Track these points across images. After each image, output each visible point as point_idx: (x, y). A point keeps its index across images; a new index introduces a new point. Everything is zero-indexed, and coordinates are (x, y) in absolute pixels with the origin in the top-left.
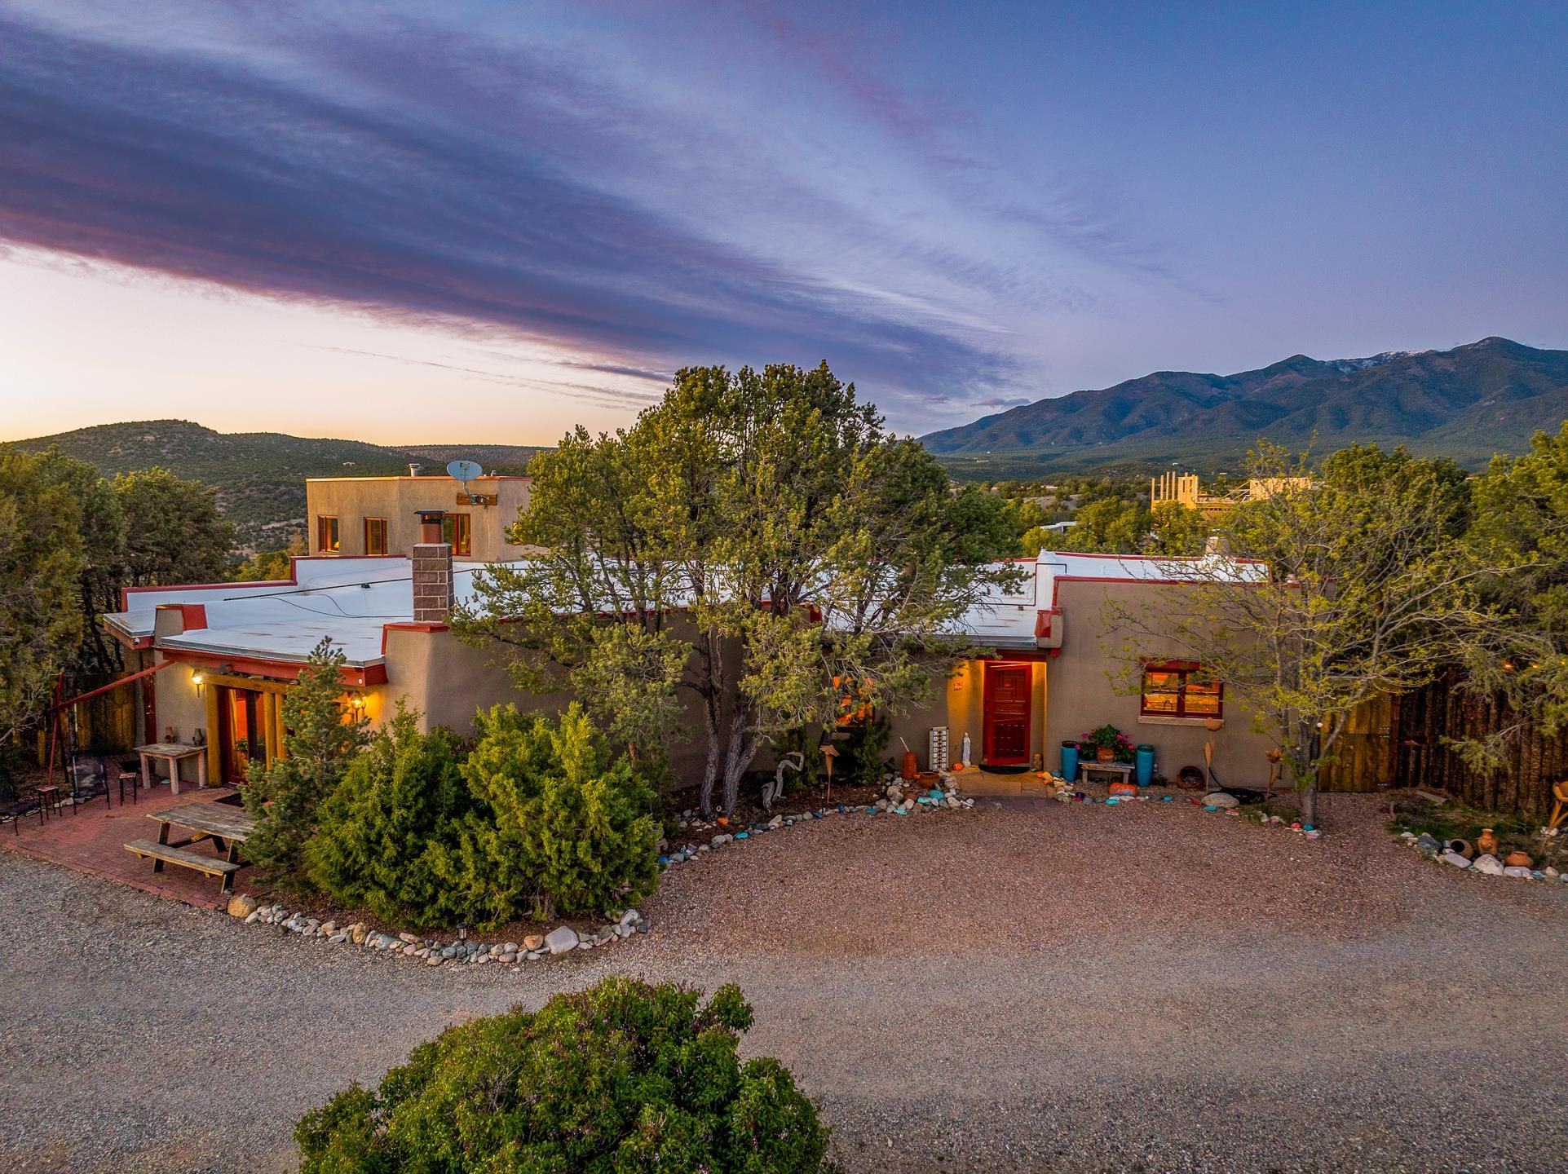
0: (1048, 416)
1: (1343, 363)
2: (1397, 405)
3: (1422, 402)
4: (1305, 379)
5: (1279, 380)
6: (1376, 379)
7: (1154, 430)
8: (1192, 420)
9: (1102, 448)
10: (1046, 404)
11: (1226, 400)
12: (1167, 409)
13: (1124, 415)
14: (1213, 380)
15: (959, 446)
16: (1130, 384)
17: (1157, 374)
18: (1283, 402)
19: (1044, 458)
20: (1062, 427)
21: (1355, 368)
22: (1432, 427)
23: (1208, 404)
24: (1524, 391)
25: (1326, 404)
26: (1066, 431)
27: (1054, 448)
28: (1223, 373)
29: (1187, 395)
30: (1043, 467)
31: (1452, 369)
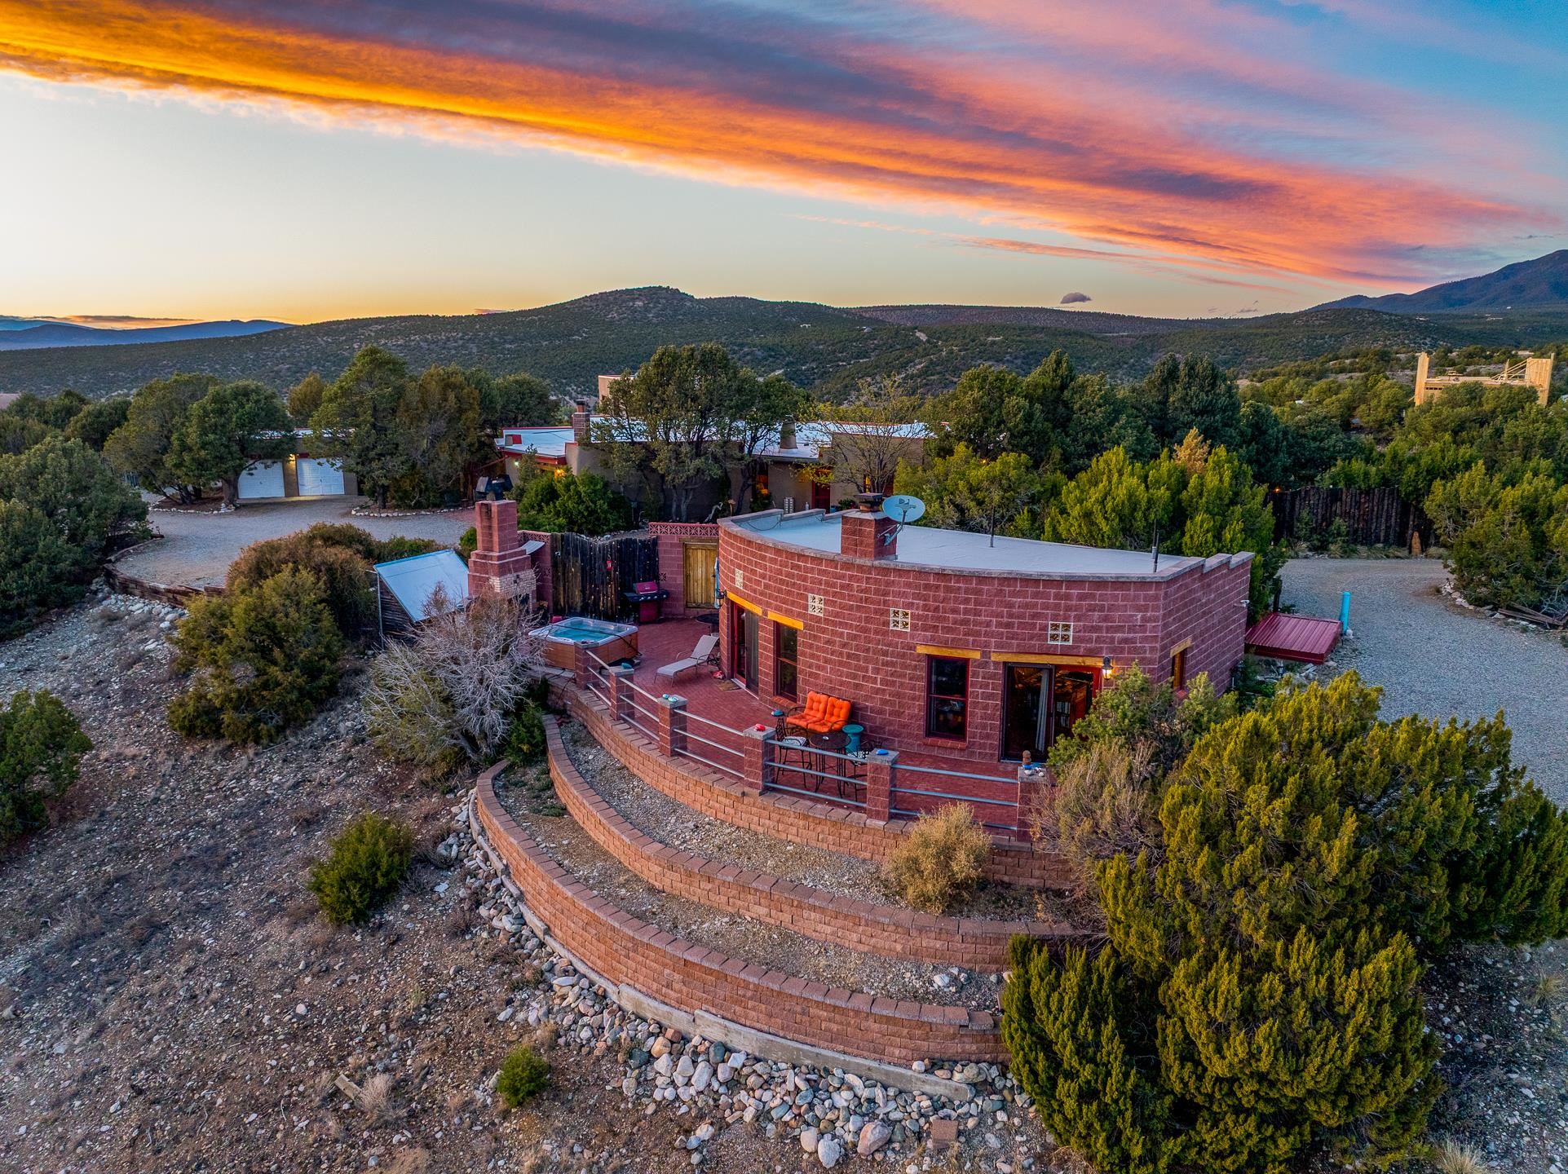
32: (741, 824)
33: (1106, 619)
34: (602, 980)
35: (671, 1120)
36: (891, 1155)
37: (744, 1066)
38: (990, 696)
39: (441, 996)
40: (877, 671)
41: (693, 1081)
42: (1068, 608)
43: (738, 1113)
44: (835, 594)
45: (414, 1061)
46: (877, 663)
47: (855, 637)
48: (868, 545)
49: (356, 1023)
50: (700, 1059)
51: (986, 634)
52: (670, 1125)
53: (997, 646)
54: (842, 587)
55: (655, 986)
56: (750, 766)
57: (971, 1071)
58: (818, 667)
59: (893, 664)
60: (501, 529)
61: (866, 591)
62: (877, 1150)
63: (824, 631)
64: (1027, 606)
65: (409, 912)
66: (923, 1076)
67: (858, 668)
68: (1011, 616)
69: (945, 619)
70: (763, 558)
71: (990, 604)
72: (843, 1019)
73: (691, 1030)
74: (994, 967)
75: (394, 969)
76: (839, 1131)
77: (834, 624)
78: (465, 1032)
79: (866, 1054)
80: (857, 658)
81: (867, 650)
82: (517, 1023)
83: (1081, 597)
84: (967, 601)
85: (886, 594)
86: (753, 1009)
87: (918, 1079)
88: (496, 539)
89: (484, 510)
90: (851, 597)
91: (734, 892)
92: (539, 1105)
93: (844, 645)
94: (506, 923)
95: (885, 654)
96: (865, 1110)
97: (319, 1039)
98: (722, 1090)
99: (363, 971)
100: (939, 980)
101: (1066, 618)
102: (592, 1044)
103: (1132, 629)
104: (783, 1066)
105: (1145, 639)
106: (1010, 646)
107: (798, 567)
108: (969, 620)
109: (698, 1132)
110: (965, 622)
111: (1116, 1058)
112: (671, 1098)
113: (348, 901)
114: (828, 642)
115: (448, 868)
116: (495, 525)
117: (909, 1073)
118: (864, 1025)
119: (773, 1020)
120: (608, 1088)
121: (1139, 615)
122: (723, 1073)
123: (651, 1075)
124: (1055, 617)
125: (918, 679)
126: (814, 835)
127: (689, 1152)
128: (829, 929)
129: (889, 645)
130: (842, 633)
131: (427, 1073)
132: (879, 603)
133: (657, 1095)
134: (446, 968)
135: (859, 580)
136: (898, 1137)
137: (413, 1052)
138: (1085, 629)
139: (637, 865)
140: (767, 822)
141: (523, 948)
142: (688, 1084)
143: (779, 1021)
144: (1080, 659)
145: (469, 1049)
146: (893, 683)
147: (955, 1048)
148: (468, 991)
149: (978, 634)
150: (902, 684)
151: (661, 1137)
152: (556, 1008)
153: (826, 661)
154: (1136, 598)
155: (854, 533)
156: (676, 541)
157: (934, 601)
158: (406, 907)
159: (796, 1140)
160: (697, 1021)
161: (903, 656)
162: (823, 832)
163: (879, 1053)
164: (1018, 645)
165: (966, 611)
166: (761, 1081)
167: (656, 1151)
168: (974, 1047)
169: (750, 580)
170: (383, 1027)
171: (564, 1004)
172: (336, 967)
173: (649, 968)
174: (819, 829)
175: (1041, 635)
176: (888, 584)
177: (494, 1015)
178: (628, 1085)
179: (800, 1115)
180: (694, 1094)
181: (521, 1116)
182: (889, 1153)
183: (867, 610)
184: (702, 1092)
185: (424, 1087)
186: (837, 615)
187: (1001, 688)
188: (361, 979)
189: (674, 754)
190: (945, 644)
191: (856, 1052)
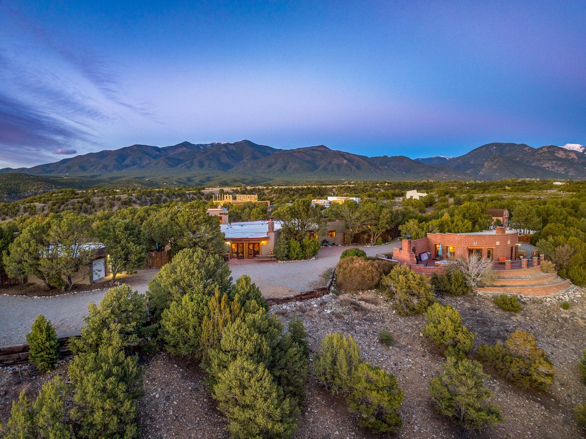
0: (92, 160)
1: (201, 145)
2: (218, 160)
3: (225, 159)
4: (189, 150)
5: (180, 150)
6: (212, 151)
7: (136, 167)
8: (150, 163)
9: (116, 173)
10: (91, 155)
11: (162, 156)
12: (140, 159)
13: (124, 160)
14: (156, 149)
15: (53, 171)
16: (125, 148)
17: (136, 145)
18: (182, 158)
19: (93, 177)
20: (99, 164)
21: (204, 147)
22: (230, 168)
23: (155, 157)
24: (255, 158)
25: (196, 159)
26: (101, 166)
27: (96, 173)
28: (160, 146)
29: (147, 154)
30: (94, 181)
31: (234, 149)
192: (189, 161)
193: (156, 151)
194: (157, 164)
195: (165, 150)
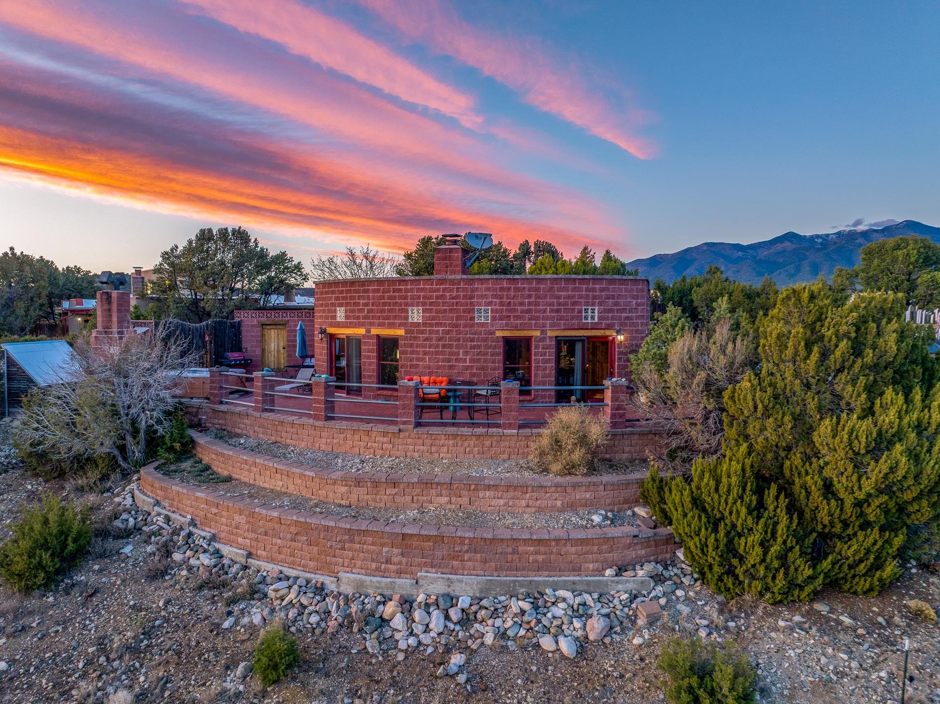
1: (818, 236)
4: (794, 246)
5: (779, 247)
6: (837, 246)
10: (638, 262)
11: (747, 259)
13: (686, 268)
14: (738, 247)
16: (688, 250)
17: (706, 244)
18: (781, 260)
21: (824, 239)
23: (736, 261)
25: (807, 261)
28: (745, 243)
29: (723, 256)
32: (398, 454)
33: (616, 304)
34: (318, 576)
35: (423, 660)
36: (617, 638)
37: (471, 605)
38: (547, 361)
39: (157, 623)
40: (466, 353)
41: (431, 626)
42: (594, 298)
43: (479, 641)
44: (431, 304)
45: (146, 678)
46: (466, 348)
47: (448, 332)
48: (457, 266)
49: (71, 662)
50: (431, 610)
51: (543, 318)
52: (425, 664)
53: (551, 326)
54: (437, 298)
55: (374, 565)
56: (404, 409)
57: (649, 567)
58: (418, 359)
59: (479, 347)
60: (119, 311)
61: (457, 297)
62: (605, 636)
63: (422, 332)
64: (569, 297)
65: (101, 571)
66: (616, 578)
67: (451, 354)
68: (559, 304)
69: (515, 310)
70: (367, 291)
71: (545, 297)
72: (547, 549)
73: (414, 592)
74: (626, 506)
75: (99, 613)
76: (567, 632)
77: (431, 325)
78: (194, 643)
79: (566, 573)
80: (451, 346)
81: (459, 340)
82: (243, 626)
83: (602, 290)
84: (530, 296)
85: (472, 297)
86: (469, 560)
87: (612, 582)
88: (115, 319)
89: (105, 297)
90: (444, 304)
91: (418, 491)
92: (294, 679)
93: (440, 339)
94: (206, 560)
95: (472, 340)
96: (581, 612)
97: (30, 686)
98: (458, 628)
99: (64, 622)
100: (597, 519)
101: (593, 305)
102: (323, 624)
103: (630, 311)
104: (503, 598)
105: (638, 317)
106: (559, 325)
107: (400, 290)
108: (531, 310)
109: (453, 661)
110: (529, 311)
111: (782, 510)
112: (416, 645)
113: (41, 566)
114: (426, 339)
115: (128, 536)
116: (114, 307)
117: (605, 578)
118: (564, 550)
119: (487, 565)
120: (354, 651)
121: (634, 302)
122: (454, 614)
123: (388, 634)
124: (587, 304)
125: (498, 354)
126: (462, 449)
127: (453, 676)
128: (502, 502)
129: (475, 334)
130: (438, 331)
131: (166, 682)
132: (467, 304)
133: (402, 645)
134: (154, 603)
135: (451, 290)
136: (616, 622)
137: (143, 670)
138: (605, 311)
139: (322, 492)
140: (422, 447)
141: (227, 573)
142: (427, 629)
143: (493, 564)
144: (602, 331)
145: (203, 654)
146: (479, 360)
147: (631, 554)
148: (183, 615)
149: (537, 318)
150: (485, 360)
151: (421, 673)
152: (278, 608)
153: (425, 353)
154: (632, 290)
155: (445, 259)
156: (255, 322)
157: (508, 298)
158: (96, 567)
159: (538, 646)
160: (421, 582)
161: (486, 340)
162: (469, 446)
163: (576, 569)
164: (565, 324)
165: (530, 304)
166: (490, 613)
167: (422, 683)
168: (643, 552)
169: (352, 311)
170: (102, 659)
171: (284, 603)
172: (34, 625)
173: (367, 551)
174: (466, 444)
175: (578, 316)
176: (473, 290)
177: (218, 626)
178: (371, 645)
179: (531, 628)
180: (436, 636)
181: (280, 691)
182: (614, 636)
183: (457, 311)
184: (442, 633)
185: (167, 694)
186: (433, 318)
187: (554, 355)
188: (65, 629)
189: (329, 418)
190: (516, 328)
191: (558, 573)
192: (793, 266)
193: (738, 251)
194: (738, 272)
195: (752, 249)
